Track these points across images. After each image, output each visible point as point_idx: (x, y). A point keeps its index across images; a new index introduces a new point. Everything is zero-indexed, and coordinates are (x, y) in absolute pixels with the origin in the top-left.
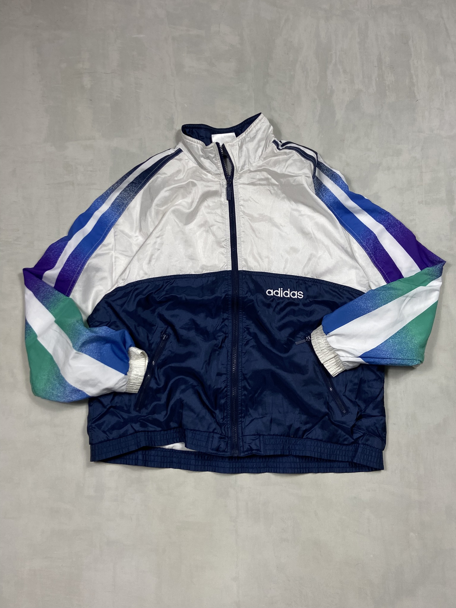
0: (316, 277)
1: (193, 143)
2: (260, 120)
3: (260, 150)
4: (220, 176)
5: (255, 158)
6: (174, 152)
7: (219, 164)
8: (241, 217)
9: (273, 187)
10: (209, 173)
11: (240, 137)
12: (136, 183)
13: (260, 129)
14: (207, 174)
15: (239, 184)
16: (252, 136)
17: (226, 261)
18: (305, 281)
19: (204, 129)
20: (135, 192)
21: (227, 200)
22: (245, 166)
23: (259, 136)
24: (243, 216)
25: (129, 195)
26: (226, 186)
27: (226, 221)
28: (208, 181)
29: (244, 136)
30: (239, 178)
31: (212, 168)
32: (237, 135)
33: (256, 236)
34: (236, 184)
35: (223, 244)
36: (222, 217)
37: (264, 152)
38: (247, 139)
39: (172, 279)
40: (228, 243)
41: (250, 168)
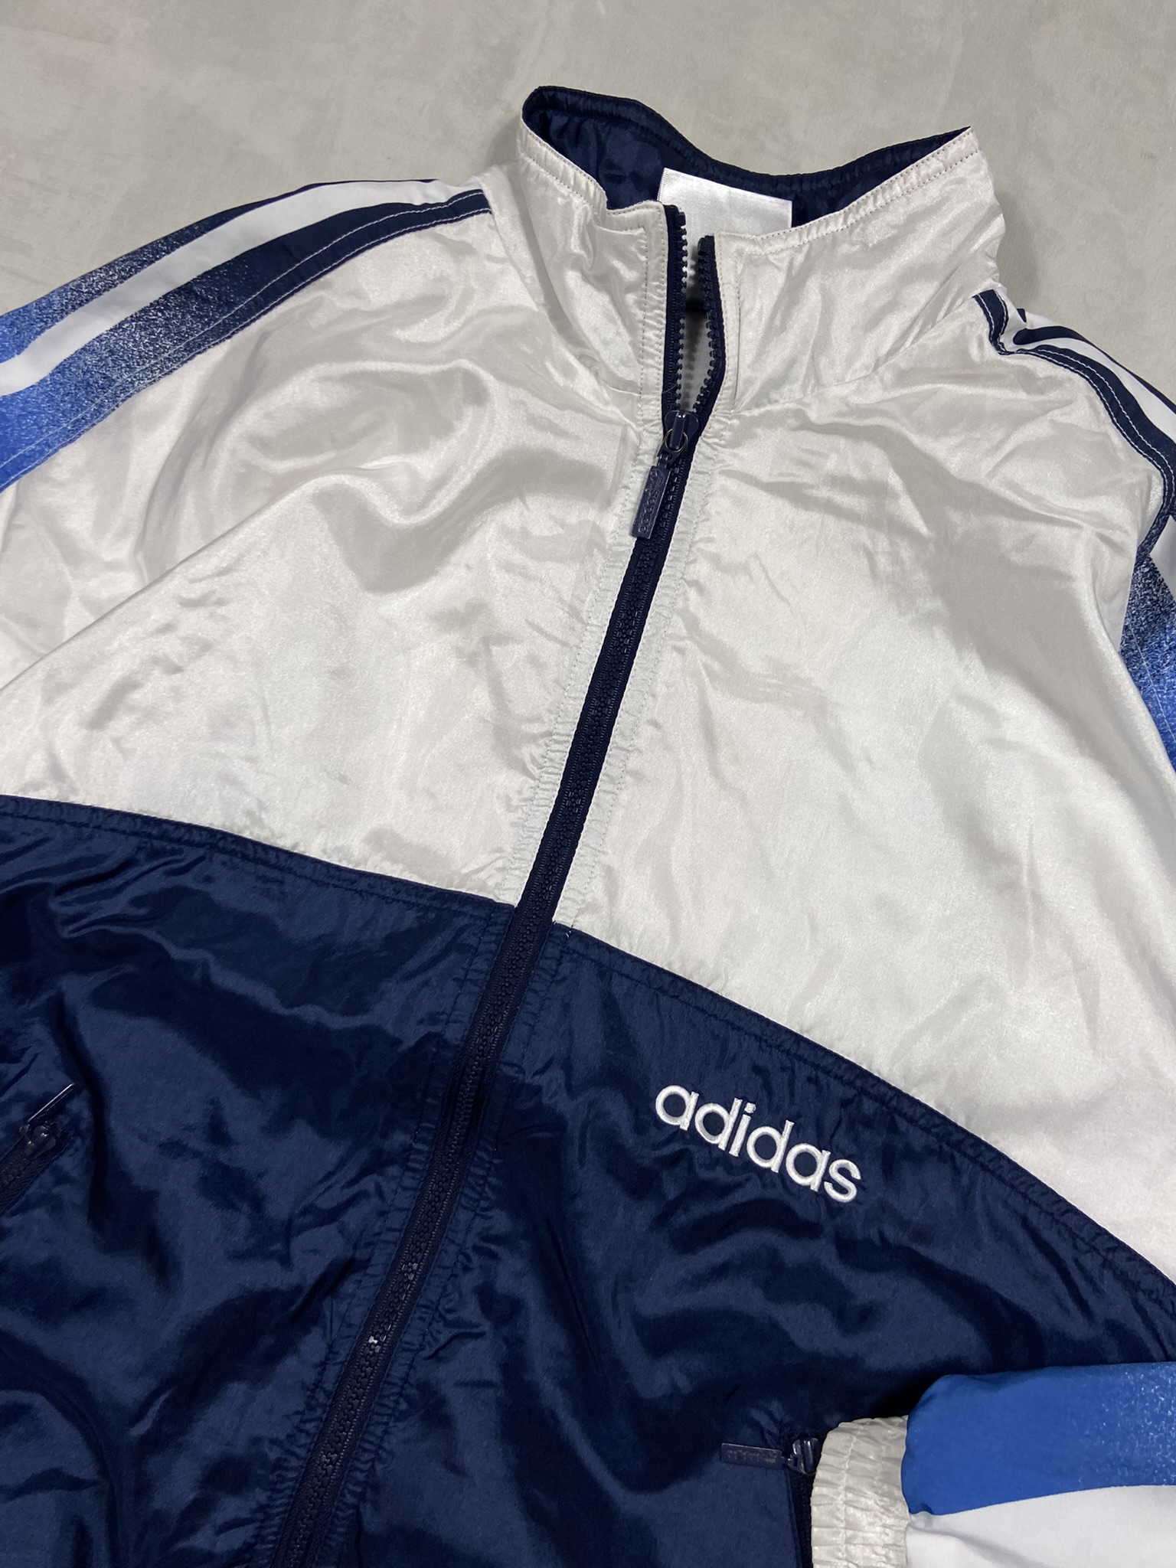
0: (968, 1119)
1: (551, 179)
2: (949, 167)
3: (895, 324)
4: (640, 400)
5: (850, 361)
6: (444, 200)
7: (650, 334)
8: (671, 642)
9: (892, 543)
10: (589, 368)
11: (814, 230)
12: (206, 301)
13: (929, 212)
14: (571, 366)
15: (722, 473)
16: (875, 239)
17: (508, 849)
18: (898, 1119)
19: (638, 131)
20: (188, 344)
21: (634, 533)
22: (786, 389)
23: (913, 251)
24: (681, 644)
25: (155, 350)
26: (649, 461)
27: (588, 637)
28: (567, 402)
29: (832, 228)
30: (734, 444)
31: (606, 343)
32: (800, 217)
33: (716, 772)
34: (708, 466)
35: (528, 751)
36: (574, 612)
37: (911, 339)
38: (845, 248)
39: (191, 843)
40: (552, 755)
41: (809, 405)
